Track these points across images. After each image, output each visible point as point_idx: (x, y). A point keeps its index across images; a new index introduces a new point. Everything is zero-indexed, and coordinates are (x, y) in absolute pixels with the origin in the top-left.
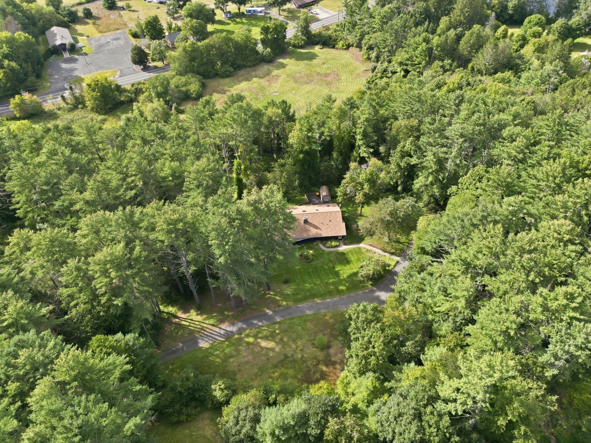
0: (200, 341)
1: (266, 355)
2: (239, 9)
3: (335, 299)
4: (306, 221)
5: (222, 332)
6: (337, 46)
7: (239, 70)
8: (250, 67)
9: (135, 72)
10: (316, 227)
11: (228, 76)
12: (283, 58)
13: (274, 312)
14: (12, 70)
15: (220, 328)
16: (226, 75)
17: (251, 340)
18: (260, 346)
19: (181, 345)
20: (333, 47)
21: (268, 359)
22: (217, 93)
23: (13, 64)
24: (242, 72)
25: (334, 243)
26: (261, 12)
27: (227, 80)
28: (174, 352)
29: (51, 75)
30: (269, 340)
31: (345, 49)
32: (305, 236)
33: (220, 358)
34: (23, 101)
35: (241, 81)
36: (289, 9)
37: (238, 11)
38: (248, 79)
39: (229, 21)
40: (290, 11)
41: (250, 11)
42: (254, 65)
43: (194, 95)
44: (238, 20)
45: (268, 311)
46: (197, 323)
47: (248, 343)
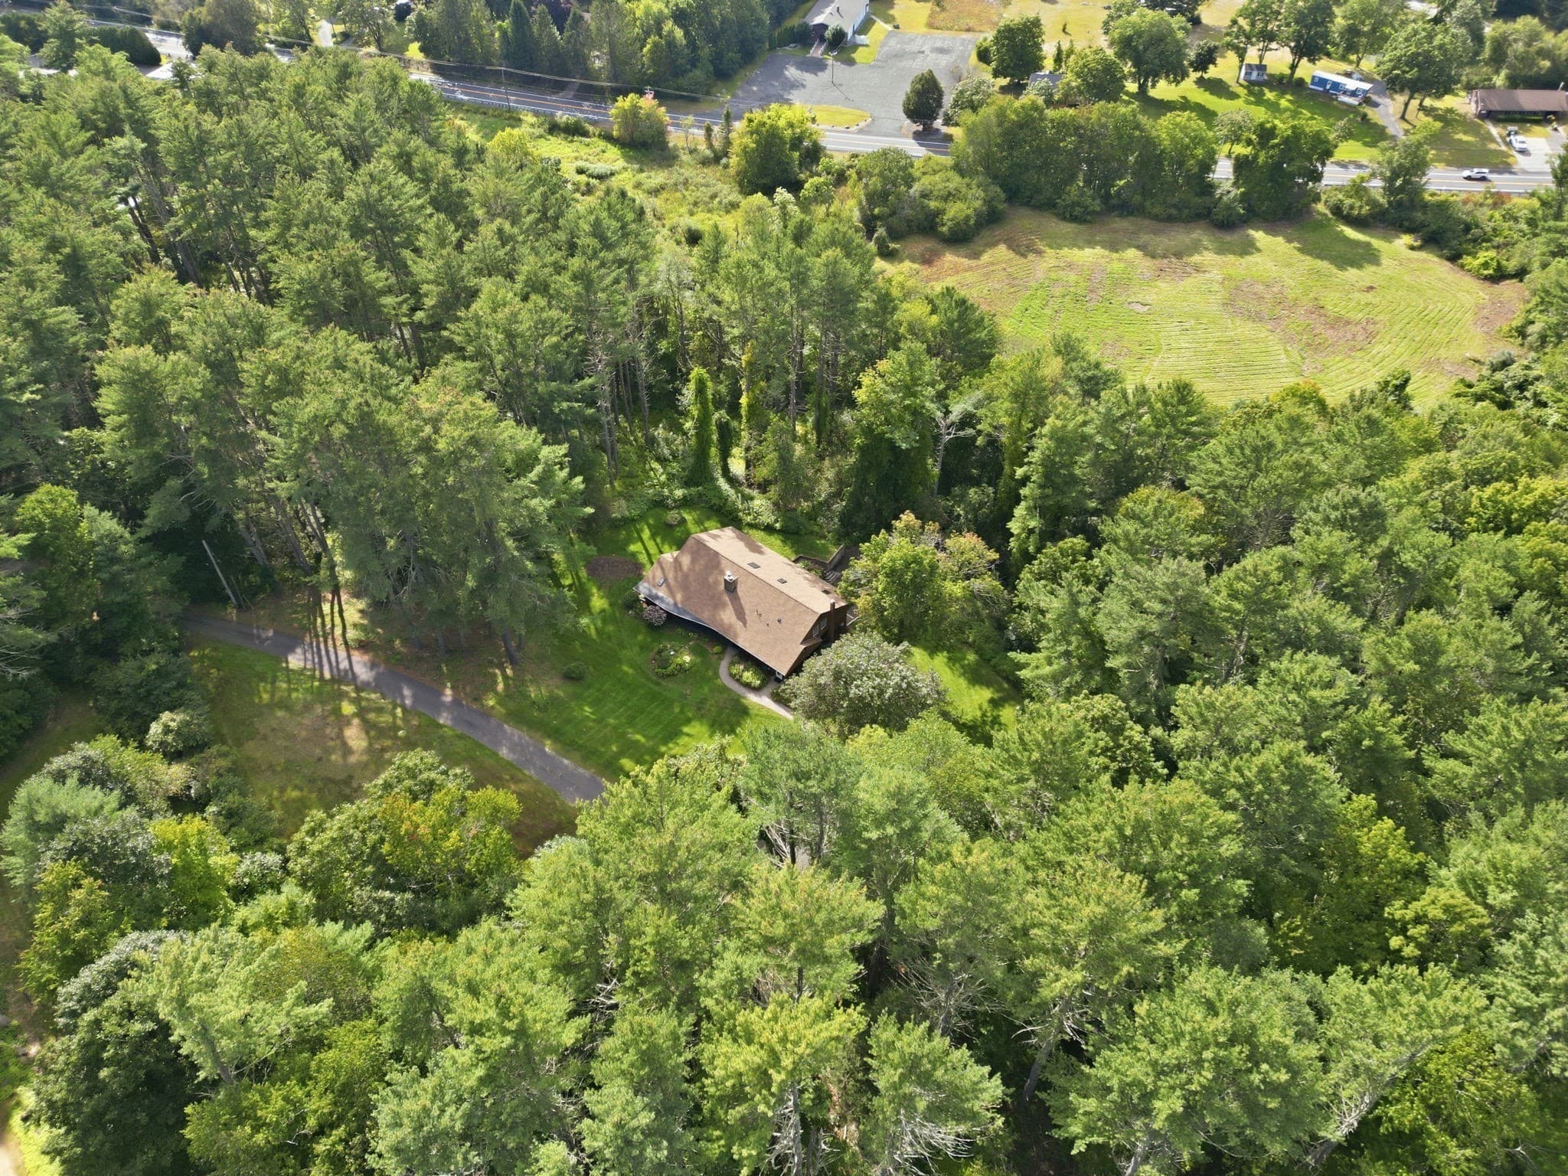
0: (299, 651)
1: (328, 751)
2: (1293, 67)
3: (581, 770)
4: (731, 587)
5: (344, 665)
6: (1467, 260)
7: (1121, 216)
8: (1156, 218)
9: (899, 133)
10: (741, 615)
11: (1074, 219)
12: (1268, 231)
13: (456, 701)
14: (671, 43)
15: (349, 657)
16: (1077, 215)
17: (348, 709)
18: (341, 730)
19: (271, 633)
20: (1454, 258)
21: (320, 759)
22: (1010, 247)
23: (679, 33)
24: (1122, 224)
25: (748, 676)
26: (1353, 94)
27: (1068, 228)
28: (250, 636)
29: (750, 83)
30: (367, 733)
31: (1486, 278)
32: (705, 618)
33: (273, 696)
34: (635, 108)
35: (1091, 243)
36: (1450, 111)
37: (1288, 72)
38: (1114, 247)
39: (1242, 92)
40: (1447, 118)
41: (1322, 82)
42: (1170, 219)
43: (945, 229)
44: (1270, 95)
45: (448, 692)
46: (337, 620)
47: (337, 711)
